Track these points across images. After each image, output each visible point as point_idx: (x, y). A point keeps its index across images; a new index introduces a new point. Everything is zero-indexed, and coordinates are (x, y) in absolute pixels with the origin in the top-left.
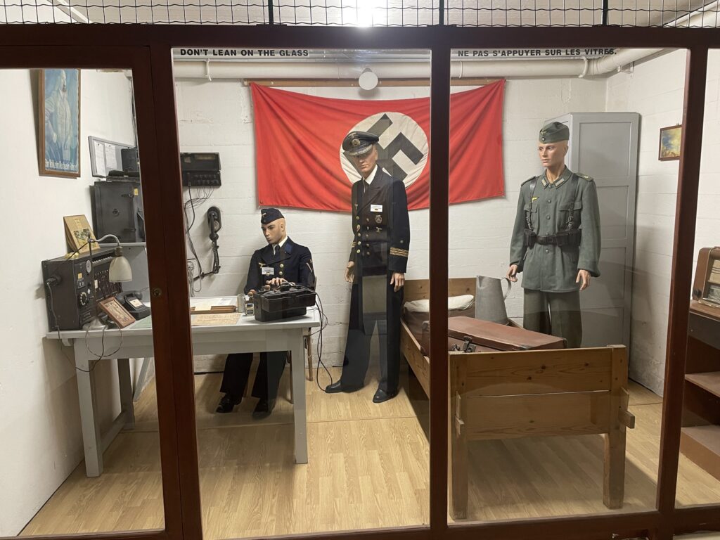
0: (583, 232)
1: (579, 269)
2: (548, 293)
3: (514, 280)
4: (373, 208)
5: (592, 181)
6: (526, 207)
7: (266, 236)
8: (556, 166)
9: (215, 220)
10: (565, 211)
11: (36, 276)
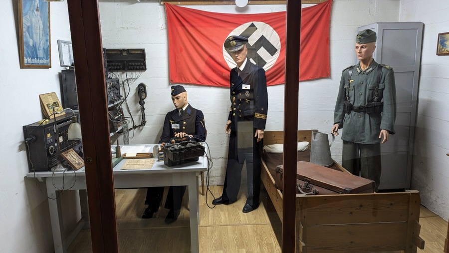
0: (384, 104)
1: (381, 129)
2: (359, 144)
3: (336, 134)
4: (244, 87)
5: (391, 70)
6: (346, 86)
7: (175, 104)
8: (367, 60)
9: (142, 92)
10: (373, 90)
11: (19, 136)
